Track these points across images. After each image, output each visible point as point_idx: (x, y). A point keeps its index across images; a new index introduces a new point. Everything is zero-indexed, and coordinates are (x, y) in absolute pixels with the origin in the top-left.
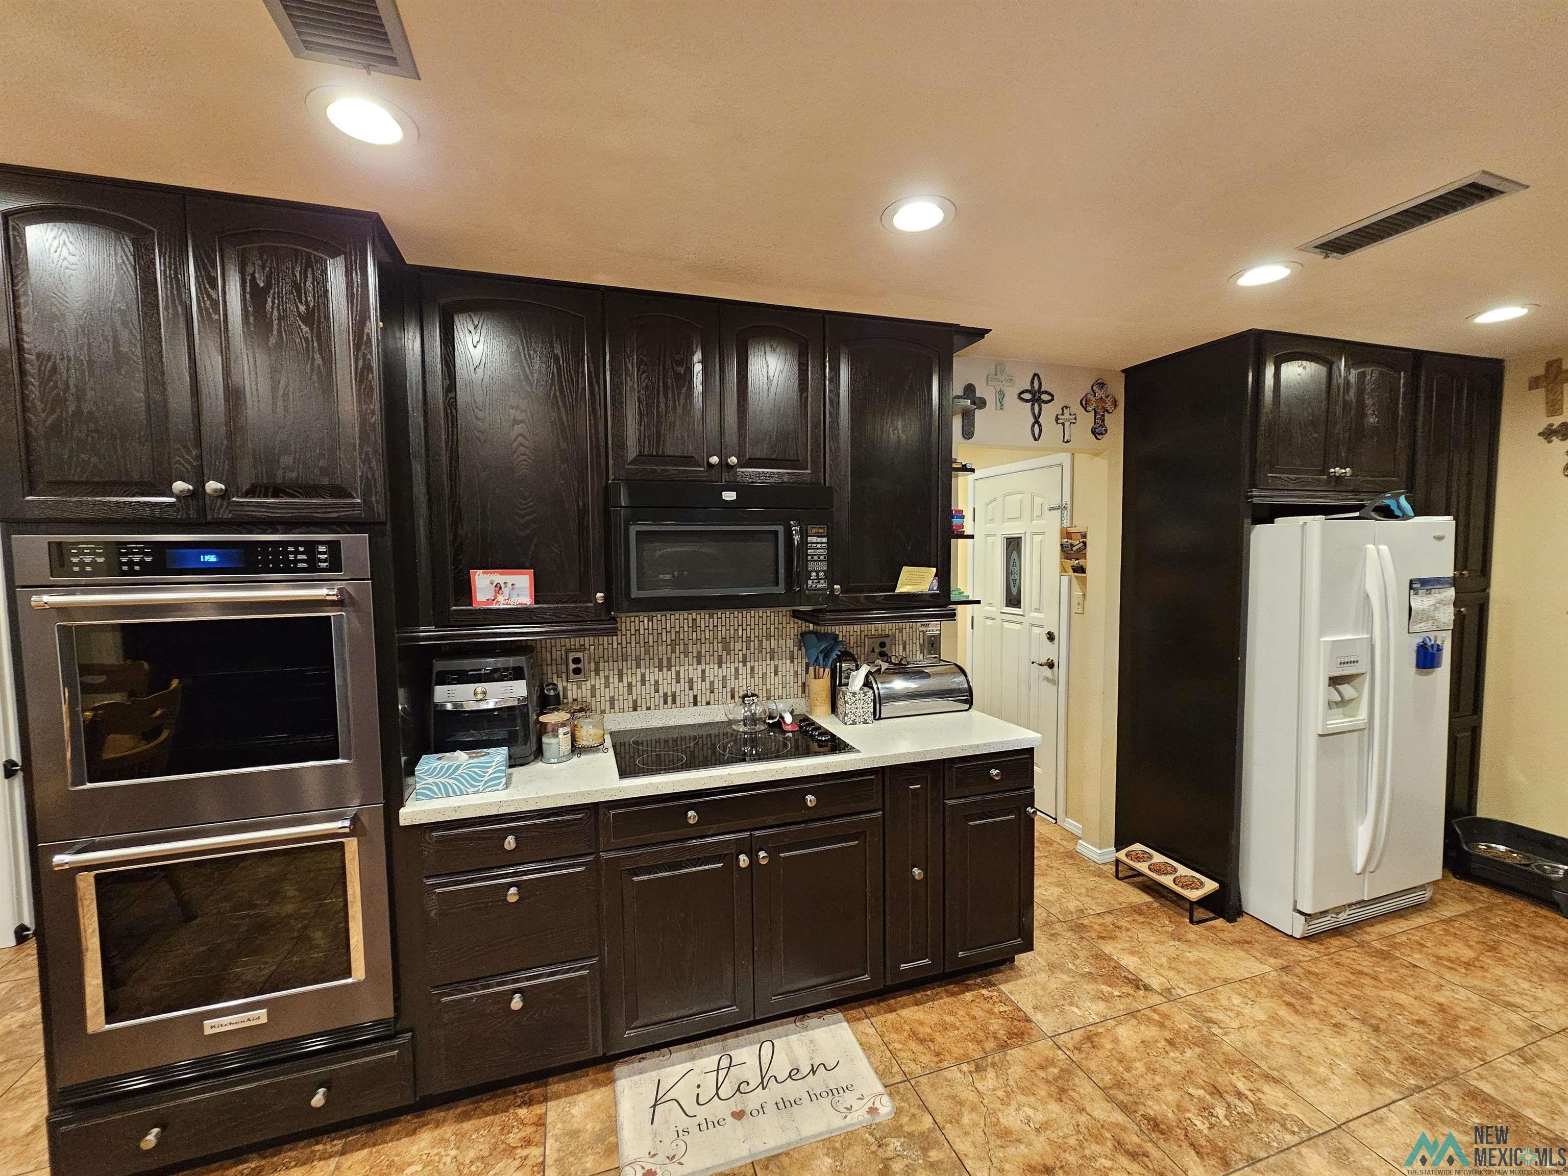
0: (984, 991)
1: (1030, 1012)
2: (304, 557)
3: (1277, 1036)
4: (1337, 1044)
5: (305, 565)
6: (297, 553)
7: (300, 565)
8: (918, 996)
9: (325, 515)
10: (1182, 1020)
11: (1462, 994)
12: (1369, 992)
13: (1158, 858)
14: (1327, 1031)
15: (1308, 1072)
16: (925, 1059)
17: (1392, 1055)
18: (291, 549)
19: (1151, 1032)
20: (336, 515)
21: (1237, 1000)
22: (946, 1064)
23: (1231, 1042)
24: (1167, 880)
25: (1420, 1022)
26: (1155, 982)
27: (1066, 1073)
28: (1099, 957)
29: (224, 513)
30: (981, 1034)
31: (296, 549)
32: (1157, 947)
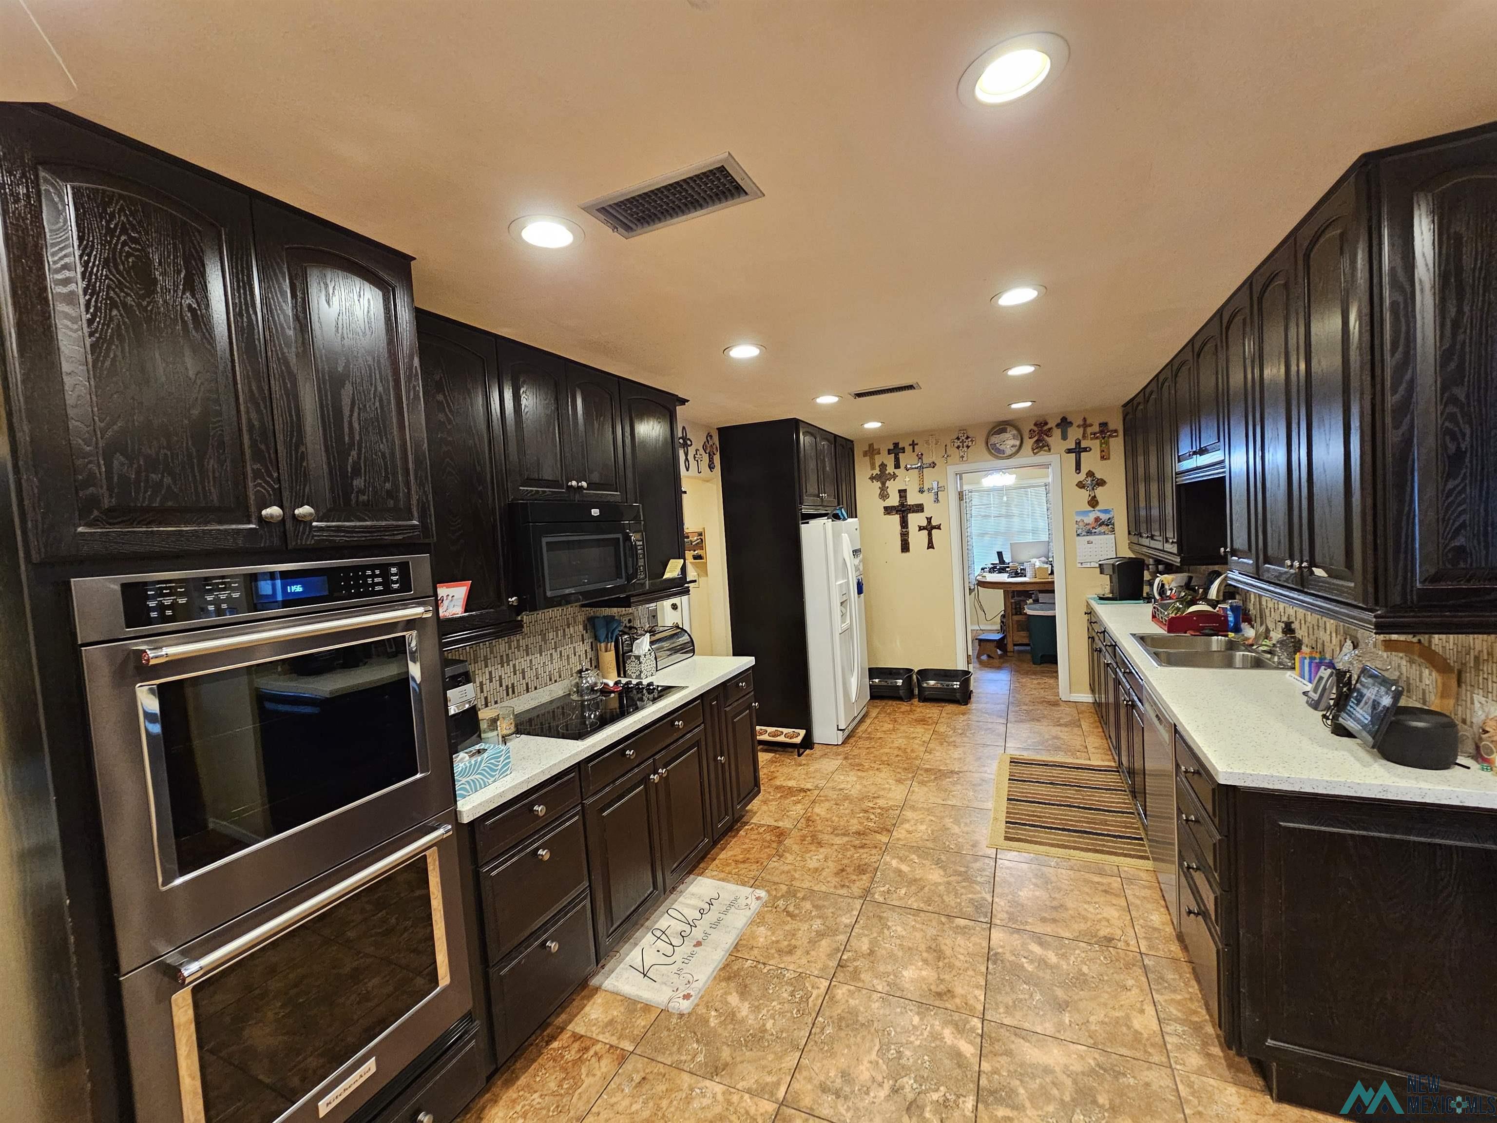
0: (747, 827)
1: (776, 824)
2: (380, 580)
3: (864, 782)
4: (882, 775)
5: (381, 588)
6: (374, 576)
7: (377, 588)
8: (719, 846)
9: (392, 538)
10: (833, 795)
11: (900, 741)
12: (877, 753)
13: (770, 729)
14: (877, 773)
15: (884, 789)
16: (754, 867)
17: (899, 770)
18: (369, 572)
19: (827, 805)
20: (400, 537)
21: (842, 777)
22: (765, 864)
23: (854, 792)
24: (781, 739)
25: (897, 756)
26: (809, 786)
27: (814, 837)
28: (777, 788)
29: (307, 539)
30: (766, 844)
31: (373, 572)
32: (797, 772)
